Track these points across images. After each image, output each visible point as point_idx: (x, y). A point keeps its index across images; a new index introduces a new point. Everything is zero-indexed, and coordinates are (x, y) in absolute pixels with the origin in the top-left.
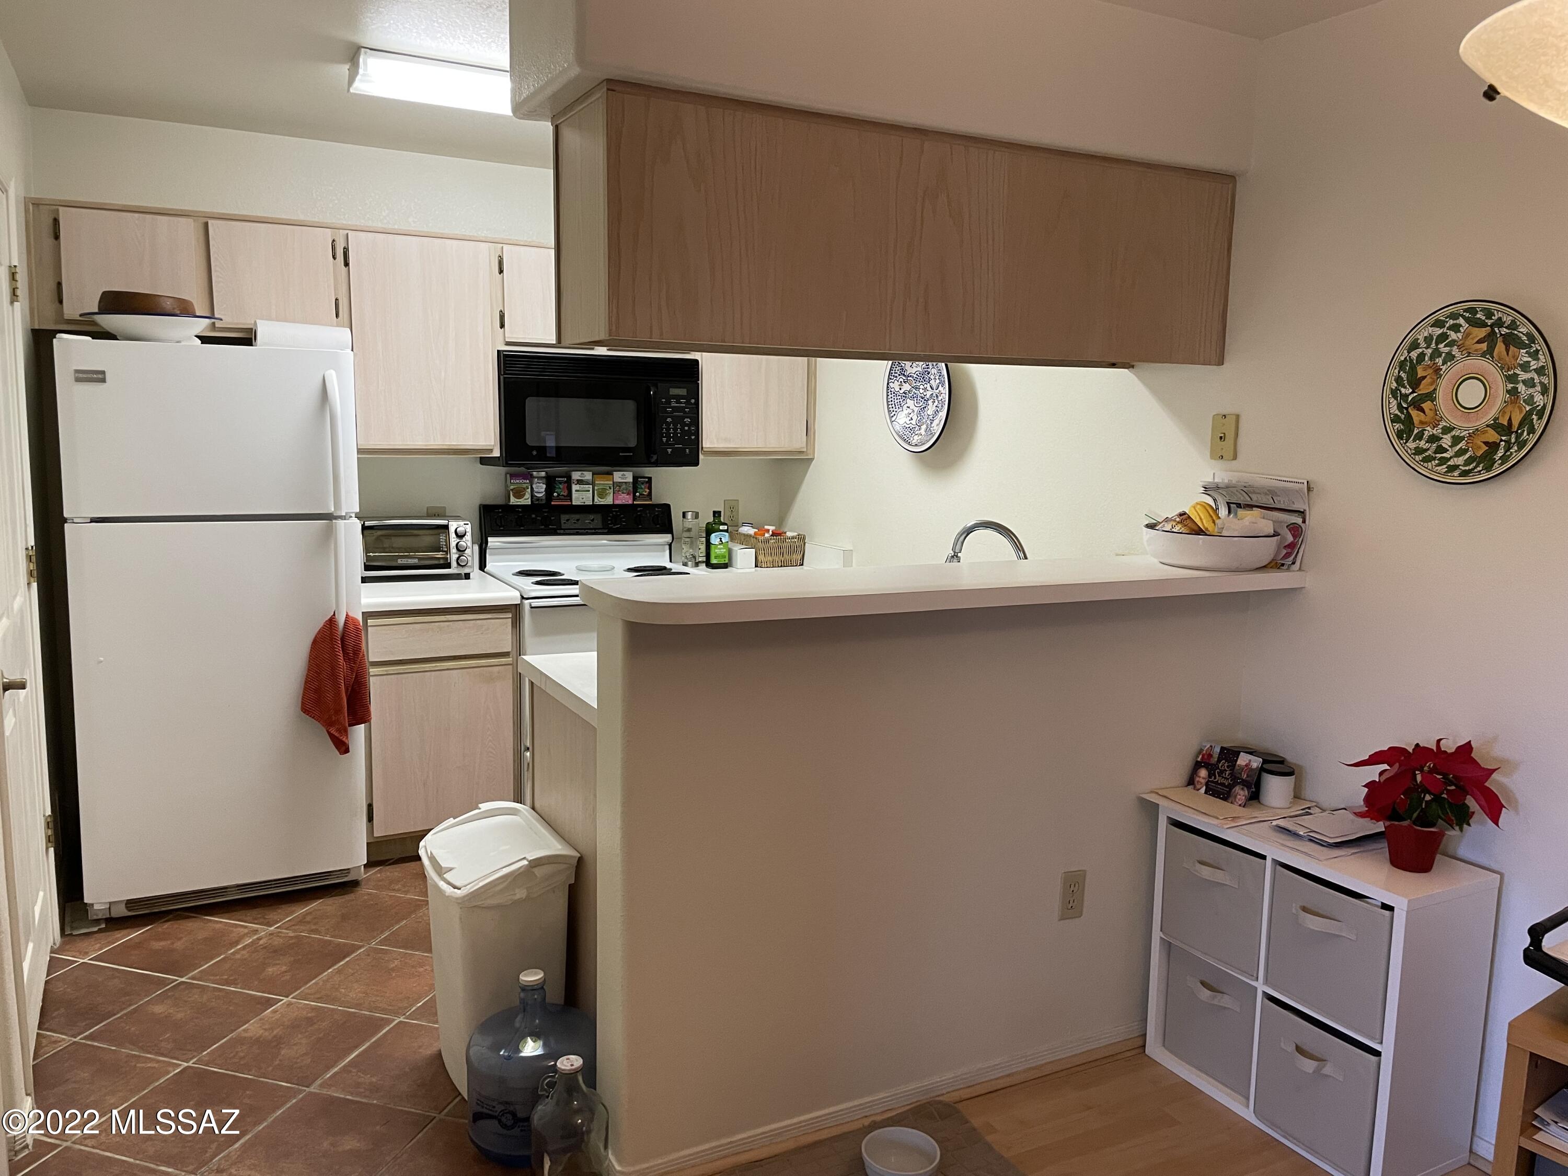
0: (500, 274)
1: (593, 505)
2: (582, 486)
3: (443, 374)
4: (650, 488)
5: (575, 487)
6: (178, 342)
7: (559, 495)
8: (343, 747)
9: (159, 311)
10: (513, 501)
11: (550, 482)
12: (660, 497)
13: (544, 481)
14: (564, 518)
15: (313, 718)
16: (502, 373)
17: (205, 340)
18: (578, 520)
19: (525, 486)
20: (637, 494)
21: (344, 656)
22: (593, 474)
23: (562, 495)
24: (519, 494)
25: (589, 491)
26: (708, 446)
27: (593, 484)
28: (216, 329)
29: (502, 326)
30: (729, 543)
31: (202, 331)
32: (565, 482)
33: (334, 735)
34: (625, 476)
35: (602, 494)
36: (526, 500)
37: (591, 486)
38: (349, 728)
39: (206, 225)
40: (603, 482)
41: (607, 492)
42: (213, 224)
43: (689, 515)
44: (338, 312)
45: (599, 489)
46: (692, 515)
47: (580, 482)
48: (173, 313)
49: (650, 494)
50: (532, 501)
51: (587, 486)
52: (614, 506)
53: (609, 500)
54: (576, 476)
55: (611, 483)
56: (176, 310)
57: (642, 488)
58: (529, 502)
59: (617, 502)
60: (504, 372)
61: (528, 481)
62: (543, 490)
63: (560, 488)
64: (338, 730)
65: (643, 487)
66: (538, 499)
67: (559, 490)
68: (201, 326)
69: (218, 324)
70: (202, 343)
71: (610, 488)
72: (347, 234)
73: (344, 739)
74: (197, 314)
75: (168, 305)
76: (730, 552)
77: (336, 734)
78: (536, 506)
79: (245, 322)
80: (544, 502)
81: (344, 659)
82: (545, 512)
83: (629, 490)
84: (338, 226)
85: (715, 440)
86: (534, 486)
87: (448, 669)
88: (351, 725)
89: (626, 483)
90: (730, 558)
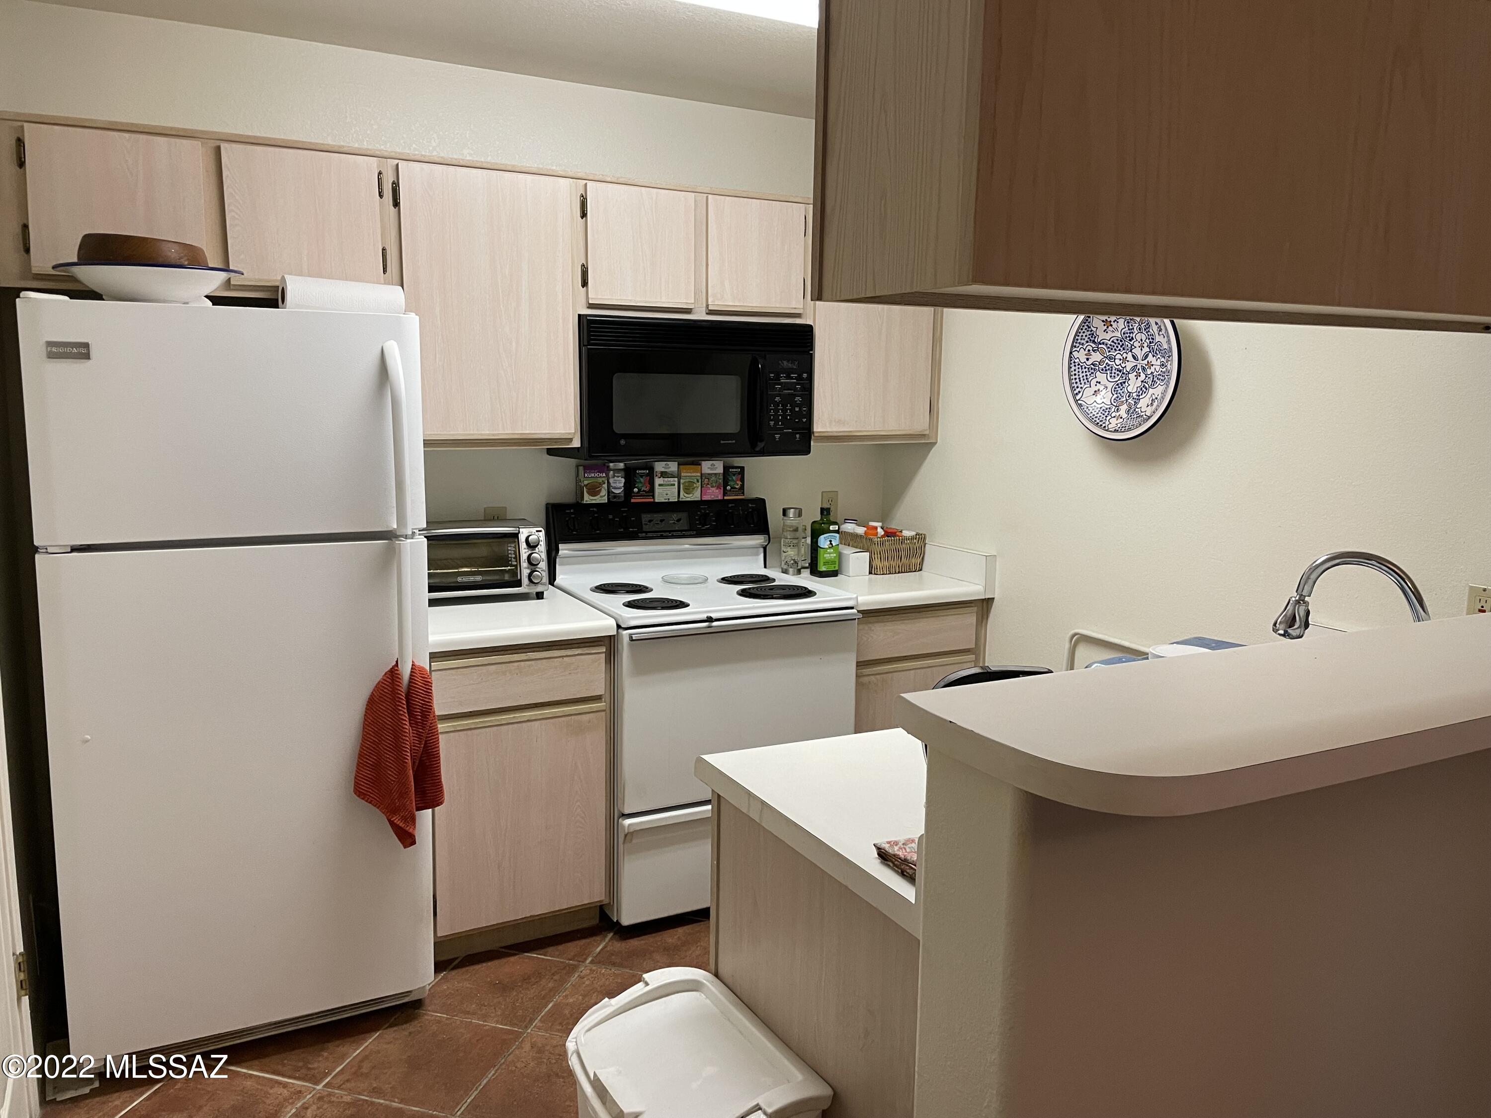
0: (582, 218)
1: (679, 502)
2: (666, 479)
3: (514, 344)
4: (742, 480)
5: (658, 481)
6: (184, 303)
7: (639, 490)
8: (407, 839)
9: (161, 260)
10: (588, 499)
11: (630, 475)
12: (754, 488)
13: (623, 473)
14: (645, 517)
15: (370, 803)
16: (586, 343)
17: (216, 300)
18: (662, 521)
19: (600, 480)
20: (729, 488)
21: (410, 720)
22: (679, 465)
23: (644, 491)
24: (594, 491)
25: (674, 485)
26: (819, 430)
27: (679, 477)
28: (232, 287)
29: (585, 283)
30: (840, 545)
31: (216, 290)
32: (647, 475)
33: (398, 826)
34: (714, 467)
35: (688, 490)
36: (602, 498)
37: (676, 479)
38: (417, 813)
39: (218, 150)
40: (690, 474)
41: (695, 485)
42: (226, 149)
43: (791, 513)
44: (386, 265)
45: (685, 482)
46: (795, 514)
47: (664, 475)
48: (178, 264)
49: (742, 486)
50: (608, 499)
51: (672, 479)
52: (702, 502)
53: (696, 496)
54: (659, 467)
55: (699, 474)
56: (182, 260)
57: (733, 480)
58: (605, 500)
59: (705, 498)
60: (588, 342)
61: (604, 475)
62: (622, 485)
63: (641, 482)
64: (404, 819)
65: (734, 478)
66: (616, 496)
67: (640, 485)
68: (213, 281)
69: (236, 280)
70: (213, 305)
71: (698, 481)
72: (397, 165)
73: (411, 830)
74: (210, 266)
75: (173, 253)
76: (840, 555)
77: (401, 825)
78: (613, 504)
79: (270, 278)
80: (622, 499)
81: (410, 723)
82: (624, 512)
83: (720, 483)
84: (386, 154)
85: (827, 424)
86: (611, 481)
87: (528, 721)
88: (419, 809)
89: (715, 474)
90: (840, 565)
